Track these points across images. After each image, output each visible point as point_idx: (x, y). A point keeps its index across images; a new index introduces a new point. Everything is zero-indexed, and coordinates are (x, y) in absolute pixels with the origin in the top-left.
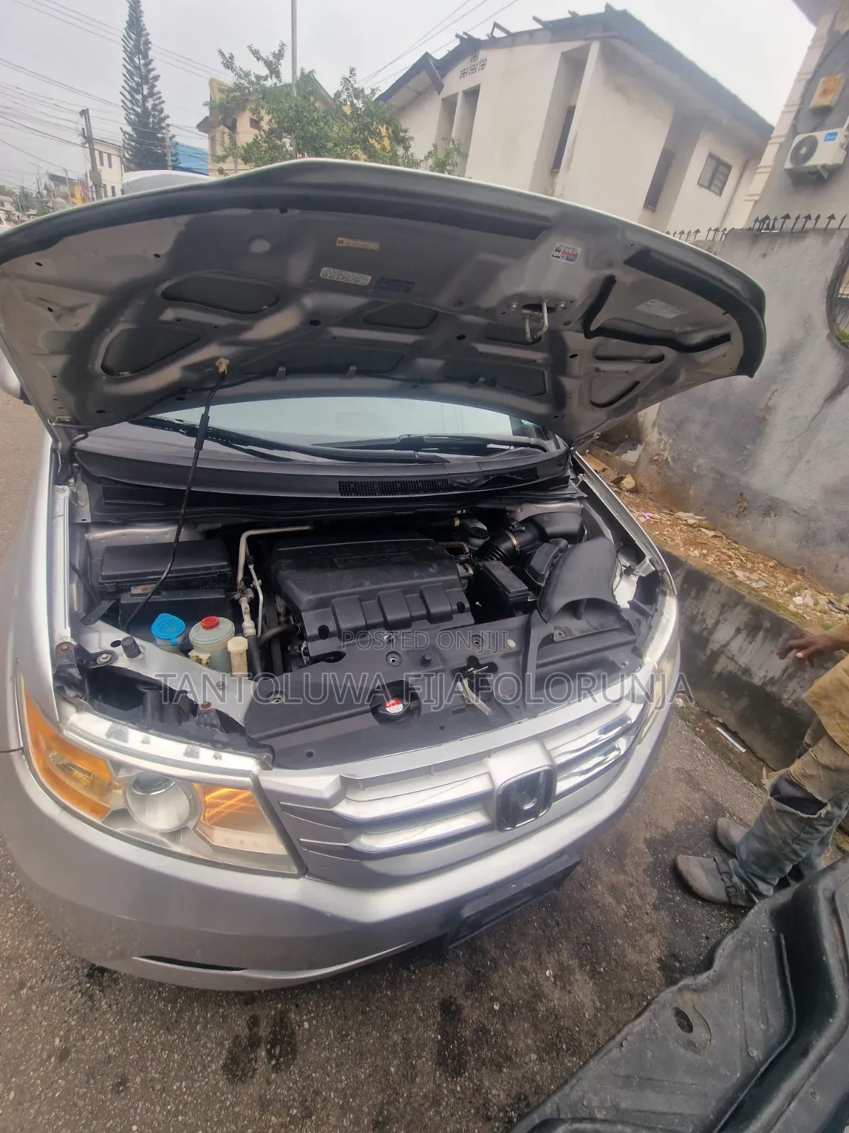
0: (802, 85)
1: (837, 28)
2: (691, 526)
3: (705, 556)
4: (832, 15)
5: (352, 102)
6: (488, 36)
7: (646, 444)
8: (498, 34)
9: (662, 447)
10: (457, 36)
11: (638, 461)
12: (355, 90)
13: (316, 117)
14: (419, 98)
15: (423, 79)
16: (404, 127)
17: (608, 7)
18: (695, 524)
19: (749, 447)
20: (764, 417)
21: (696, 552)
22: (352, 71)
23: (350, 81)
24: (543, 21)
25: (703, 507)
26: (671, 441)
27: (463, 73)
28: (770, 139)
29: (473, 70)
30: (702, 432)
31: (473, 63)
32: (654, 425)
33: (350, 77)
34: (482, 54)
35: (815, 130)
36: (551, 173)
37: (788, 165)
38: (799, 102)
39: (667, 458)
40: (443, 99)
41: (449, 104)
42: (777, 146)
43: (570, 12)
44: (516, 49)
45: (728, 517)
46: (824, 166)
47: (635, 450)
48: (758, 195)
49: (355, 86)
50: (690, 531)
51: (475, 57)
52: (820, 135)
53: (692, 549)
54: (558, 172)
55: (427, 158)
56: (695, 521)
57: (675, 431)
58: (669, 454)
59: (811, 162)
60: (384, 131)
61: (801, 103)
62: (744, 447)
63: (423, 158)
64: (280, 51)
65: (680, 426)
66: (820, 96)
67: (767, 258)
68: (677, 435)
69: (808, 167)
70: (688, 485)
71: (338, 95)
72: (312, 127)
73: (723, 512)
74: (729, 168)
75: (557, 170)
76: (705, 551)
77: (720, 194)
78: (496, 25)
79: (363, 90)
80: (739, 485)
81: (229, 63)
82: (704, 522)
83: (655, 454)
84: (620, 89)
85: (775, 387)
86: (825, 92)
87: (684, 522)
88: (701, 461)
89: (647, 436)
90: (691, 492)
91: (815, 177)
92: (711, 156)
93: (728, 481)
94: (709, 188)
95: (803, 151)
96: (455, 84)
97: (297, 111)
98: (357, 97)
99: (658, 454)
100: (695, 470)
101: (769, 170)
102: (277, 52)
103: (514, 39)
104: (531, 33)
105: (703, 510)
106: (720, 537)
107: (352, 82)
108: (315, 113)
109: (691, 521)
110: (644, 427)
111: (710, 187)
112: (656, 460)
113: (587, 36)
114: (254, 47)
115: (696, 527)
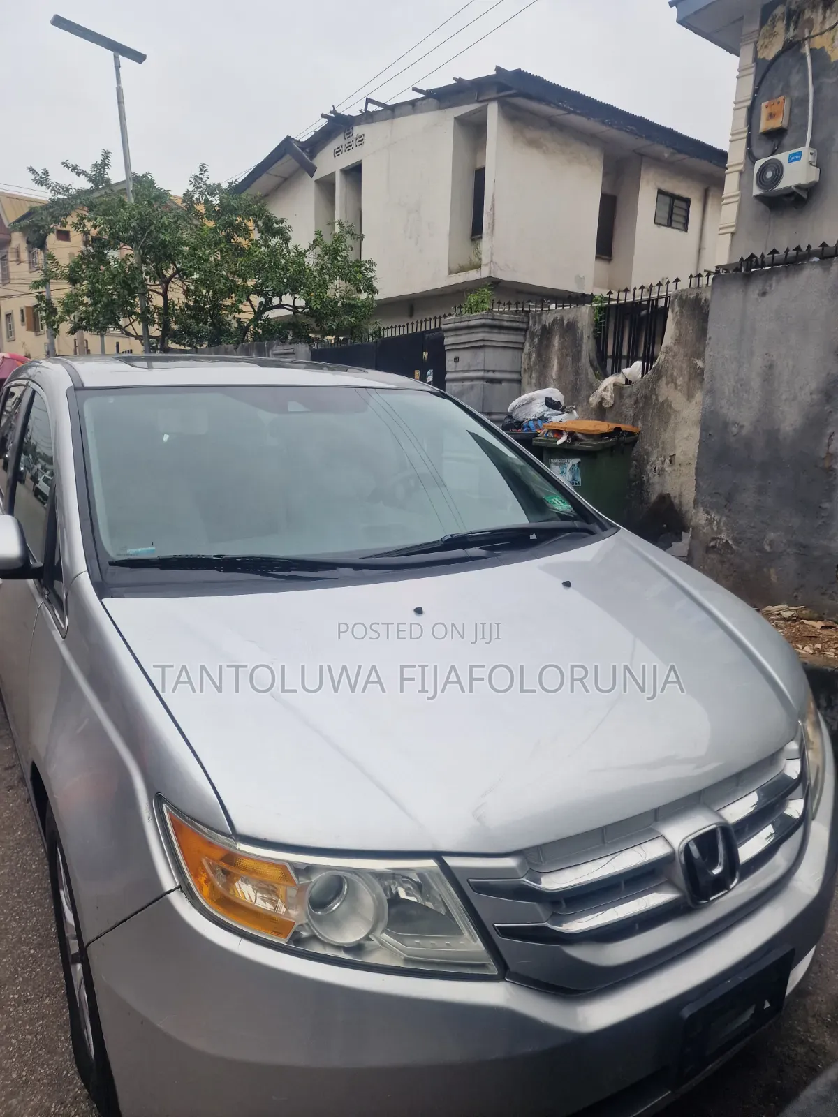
0: (743, 113)
1: (760, 56)
2: (789, 619)
3: (821, 651)
4: (752, 46)
5: (207, 201)
6: (361, 111)
7: (693, 529)
8: (372, 108)
9: (715, 529)
10: (323, 116)
11: (690, 551)
12: (209, 187)
13: (166, 223)
14: (285, 183)
15: (288, 164)
16: (279, 217)
17: (498, 69)
18: (792, 616)
19: (826, 505)
20: (831, 466)
21: (807, 648)
22: (203, 168)
23: (201, 179)
24: (425, 89)
25: (795, 594)
26: (724, 519)
27: (338, 151)
28: (727, 169)
29: (349, 147)
30: (759, 500)
31: (348, 140)
32: (696, 502)
33: (201, 174)
34: (357, 131)
35: (773, 153)
36: (472, 240)
37: (757, 191)
38: (746, 129)
39: (727, 541)
40: (317, 181)
41: (327, 186)
42: (737, 174)
43: (455, 79)
44: (398, 121)
45: (833, 600)
46: (798, 187)
47: (680, 540)
48: (732, 226)
49: (208, 183)
50: (789, 625)
51: (349, 134)
52: (782, 157)
53: (801, 647)
54: (481, 238)
55: (312, 247)
56: (793, 613)
57: (725, 506)
58: (728, 536)
59: (783, 184)
60: (251, 224)
61: (749, 129)
62: (820, 507)
63: (307, 248)
64: (104, 161)
65: (729, 498)
66: (768, 120)
67: (768, 297)
68: (730, 510)
69: (781, 190)
70: (765, 570)
71: (187, 196)
72: (163, 233)
73: (823, 594)
74: (687, 201)
75: (479, 236)
76: (819, 646)
77: (685, 228)
78: (368, 101)
79: (219, 185)
80: (830, 554)
81: (42, 179)
82: (804, 612)
83: (709, 539)
84: (533, 143)
85: (830, 431)
86: (771, 116)
87: (777, 617)
88: (772, 535)
89: (691, 520)
90: (774, 578)
91: (792, 199)
92: (660, 192)
93: (817, 553)
94: (669, 224)
95: (769, 175)
96: (330, 162)
97: (141, 220)
98: (213, 194)
99: (714, 539)
100: (767, 548)
101: (737, 199)
102: (100, 162)
103: (392, 111)
104: (413, 103)
105: (796, 596)
106: (832, 627)
107: (204, 179)
108: (164, 218)
109: (787, 614)
110: (684, 509)
111: (671, 223)
112: (714, 547)
113: (481, 99)
114: (71, 162)
115: (795, 621)
